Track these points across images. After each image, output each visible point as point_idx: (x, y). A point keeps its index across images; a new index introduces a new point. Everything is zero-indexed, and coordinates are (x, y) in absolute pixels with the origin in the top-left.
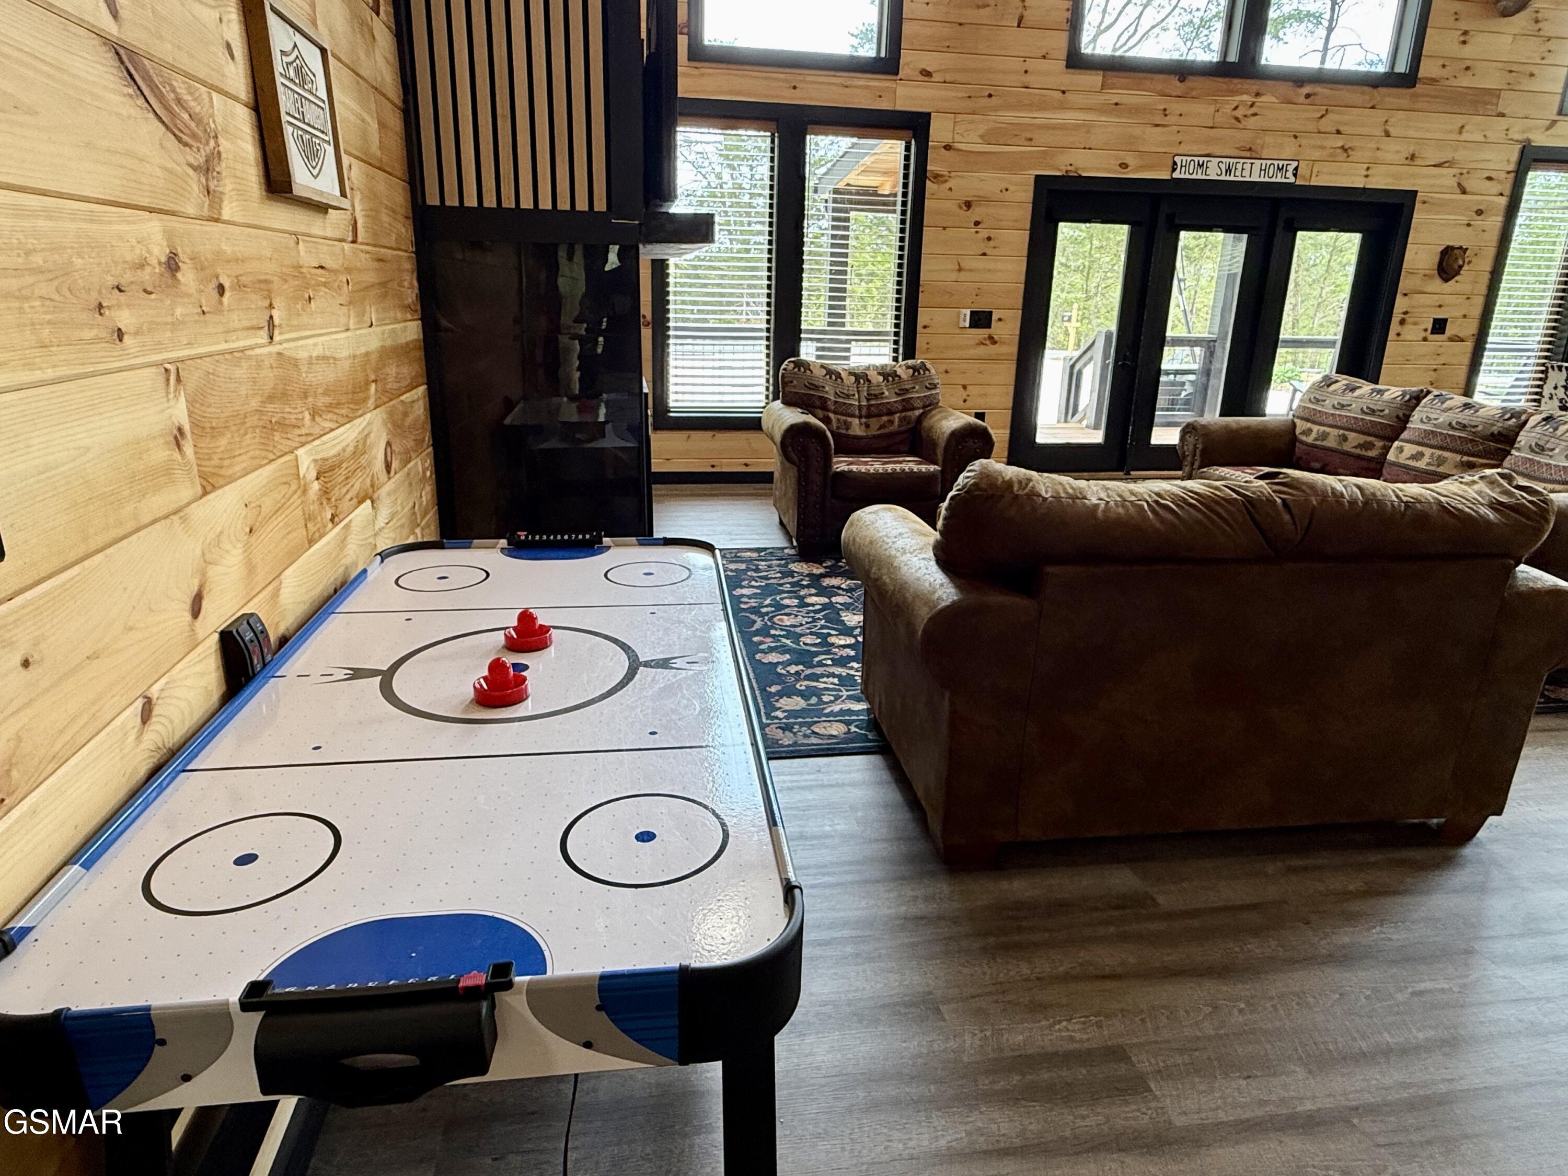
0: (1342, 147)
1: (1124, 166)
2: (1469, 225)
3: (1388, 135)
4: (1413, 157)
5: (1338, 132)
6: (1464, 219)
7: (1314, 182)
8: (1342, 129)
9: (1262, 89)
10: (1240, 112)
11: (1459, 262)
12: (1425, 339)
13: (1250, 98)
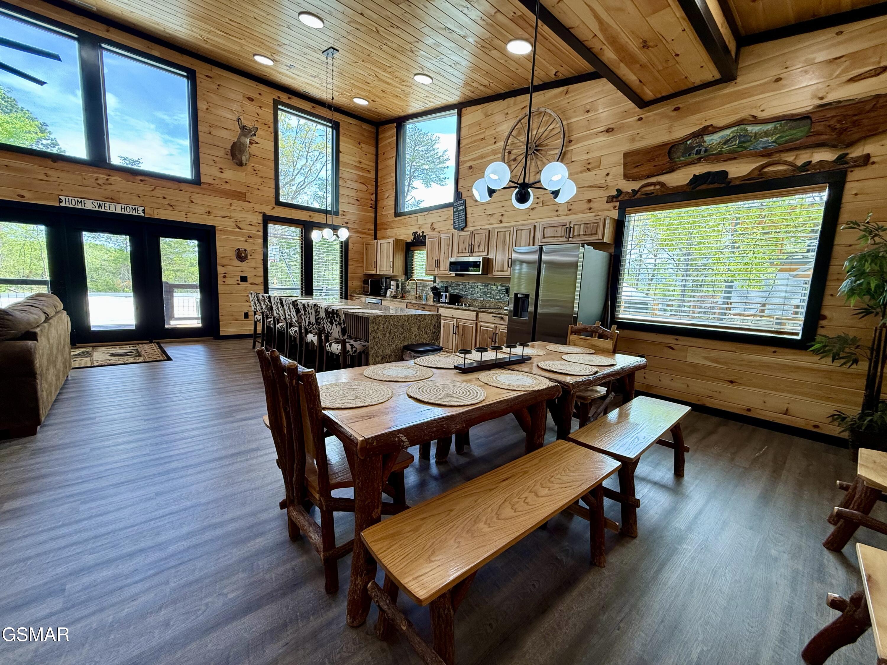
0: (168, 204)
1: (21, 196)
2: (246, 241)
3: (192, 202)
4: (209, 212)
5: (164, 198)
6: (243, 239)
7: (156, 217)
8: (166, 197)
9: (111, 174)
10: (100, 182)
11: (243, 255)
12: (238, 284)
13: (105, 176)
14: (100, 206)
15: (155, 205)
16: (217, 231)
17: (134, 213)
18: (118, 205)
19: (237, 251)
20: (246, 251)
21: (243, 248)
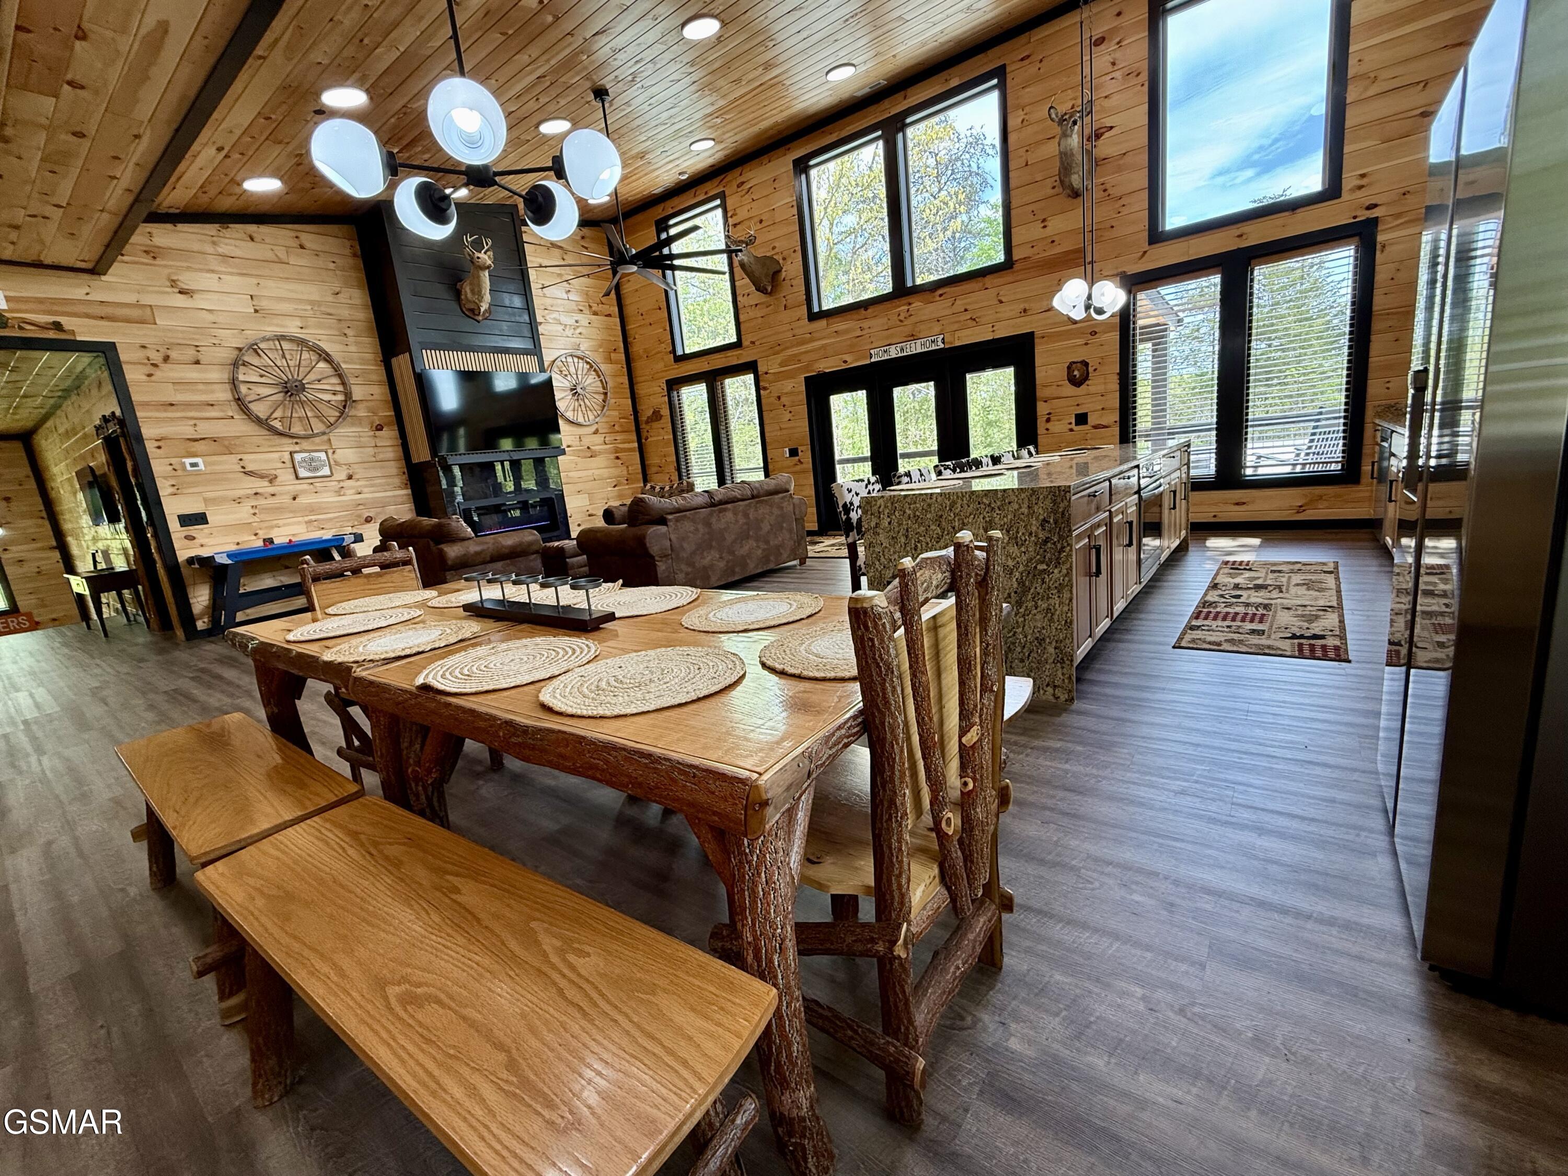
0: (971, 318)
1: (845, 362)
2: (1086, 344)
3: (1001, 302)
4: (1025, 311)
5: (966, 310)
6: (1082, 341)
7: (958, 343)
8: (968, 307)
9: (911, 300)
10: (901, 318)
11: (1076, 373)
12: (1071, 430)
13: (906, 308)
14: (902, 350)
15: (956, 327)
16: (1036, 341)
17: (934, 347)
18: (918, 342)
19: (1069, 368)
20: (1086, 364)
21: (1080, 359)
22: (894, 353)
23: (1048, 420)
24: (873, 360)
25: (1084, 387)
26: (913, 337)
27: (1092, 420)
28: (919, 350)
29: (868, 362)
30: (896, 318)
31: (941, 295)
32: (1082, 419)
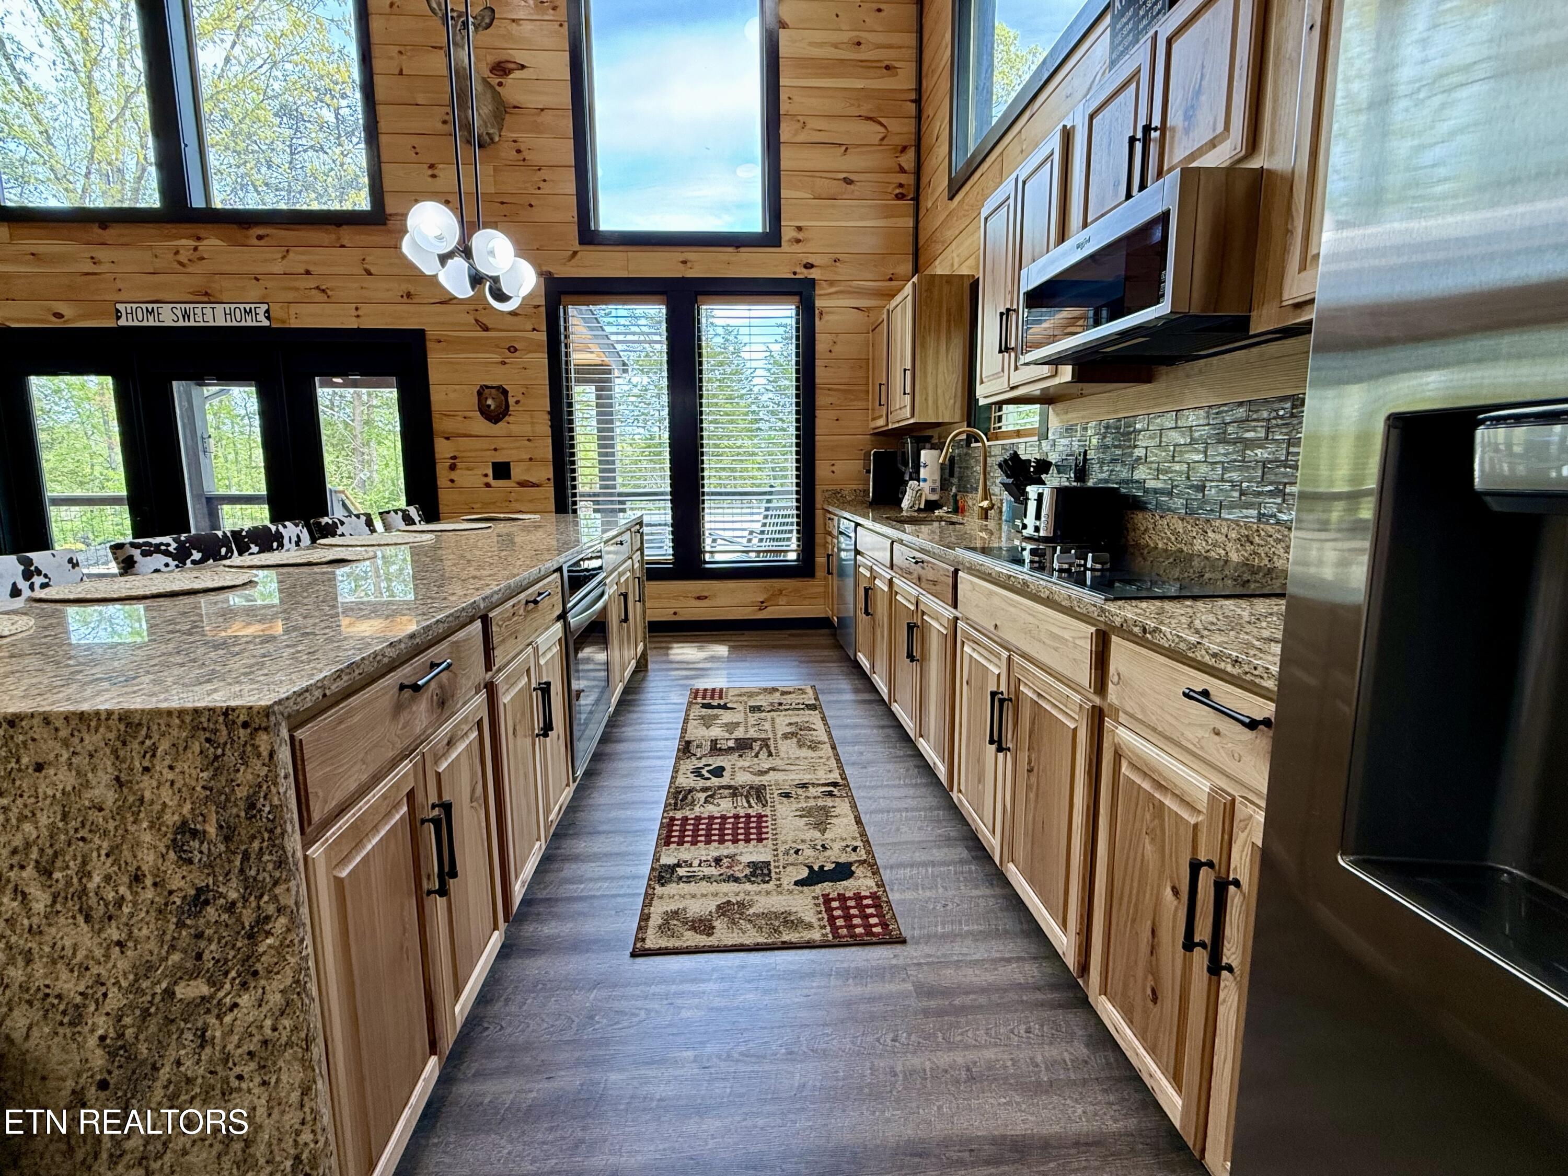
1: (58, 315)
2: (504, 363)
3: (369, 273)
5: (308, 273)
6: (497, 358)
7: (294, 324)
8: (311, 268)
9: (202, 233)
10: (183, 258)
11: (489, 402)
12: (488, 485)
13: (193, 243)
14: (186, 315)
15: (291, 296)
16: (430, 345)
17: (249, 322)
18: (219, 308)
19: (480, 393)
20: (505, 392)
21: (495, 384)
22: (168, 317)
23: (453, 467)
24: (122, 322)
25: (500, 424)
26: (207, 297)
27: (517, 472)
28: (221, 322)
29: (110, 323)
30: (171, 256)
31: (260, 238)
32: (502, 471)
